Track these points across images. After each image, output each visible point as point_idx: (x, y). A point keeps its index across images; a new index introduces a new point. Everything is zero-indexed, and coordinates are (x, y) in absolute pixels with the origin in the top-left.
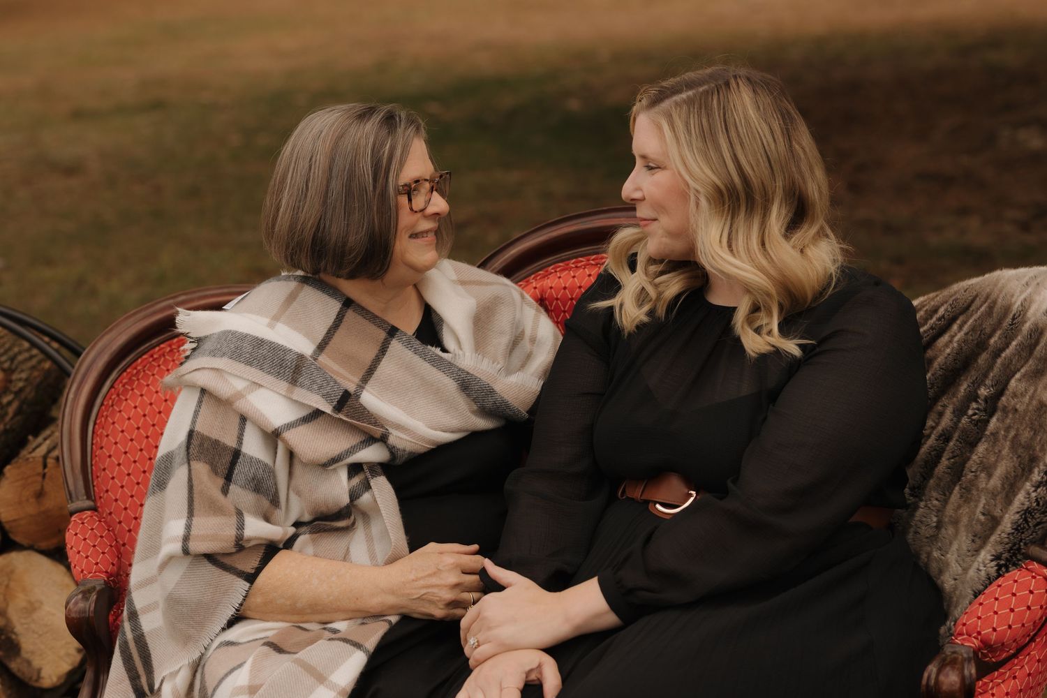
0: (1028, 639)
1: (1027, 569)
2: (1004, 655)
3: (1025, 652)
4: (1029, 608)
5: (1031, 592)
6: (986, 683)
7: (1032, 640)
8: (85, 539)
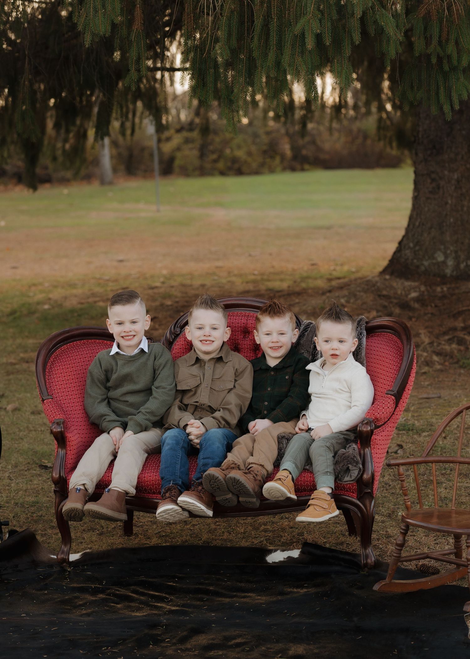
1: (387, 397)
3: (387, 423)
4: (388, 408)
5: (389, 403)
6: (376, 432)
7: (388, 420)
8: (53, 407)
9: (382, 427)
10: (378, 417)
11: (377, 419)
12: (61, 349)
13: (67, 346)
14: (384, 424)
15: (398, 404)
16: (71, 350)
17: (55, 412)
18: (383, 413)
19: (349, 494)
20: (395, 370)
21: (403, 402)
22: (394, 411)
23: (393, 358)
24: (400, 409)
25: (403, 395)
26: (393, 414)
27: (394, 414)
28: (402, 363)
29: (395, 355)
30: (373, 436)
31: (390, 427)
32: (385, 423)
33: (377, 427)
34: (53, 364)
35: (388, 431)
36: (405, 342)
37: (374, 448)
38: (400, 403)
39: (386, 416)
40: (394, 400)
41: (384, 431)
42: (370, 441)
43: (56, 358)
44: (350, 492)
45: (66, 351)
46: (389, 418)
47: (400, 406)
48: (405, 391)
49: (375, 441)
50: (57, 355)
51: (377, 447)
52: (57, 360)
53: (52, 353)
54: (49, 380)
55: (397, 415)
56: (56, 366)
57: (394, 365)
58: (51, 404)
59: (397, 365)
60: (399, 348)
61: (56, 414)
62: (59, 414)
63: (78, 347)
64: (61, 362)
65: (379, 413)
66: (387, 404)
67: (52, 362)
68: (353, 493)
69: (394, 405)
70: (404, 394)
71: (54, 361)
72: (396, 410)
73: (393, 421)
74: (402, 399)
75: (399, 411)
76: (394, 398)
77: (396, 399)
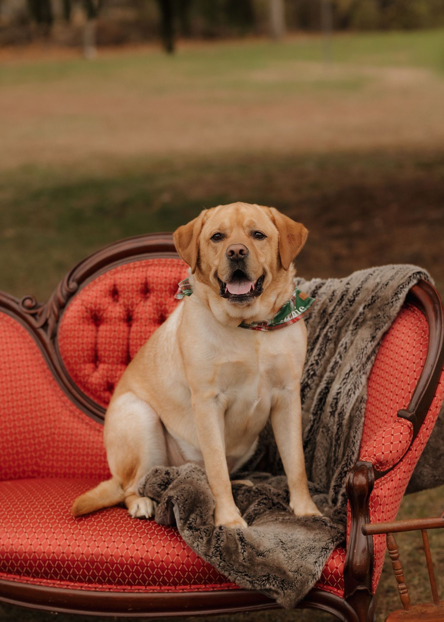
0: (399, 460)
1: (398, 422)
2: (387, 468)
3: (397, 467)
4: (400, 441)
5: (401, 433)
6: (378, 483)
7: (401, 460)
9: (389, 474)
10: (381, 458)
11: (381, 462)
14: (392, 469)
18: (391, 451)
19: (331, 590)
20: (414, 371)
21: (427, 429)
22: (411, 445)
23: (413, 350)
24: (421, 440)
25: (427, 417)
26: (410, 449)
27: (411, 450)
28: (426, 359)
29: (416, 344)
30: (373, 491)
31: (404, 472)
33: (379, 475)
35: (399, 479)
37: (375, 511)
38: (420, 431)
39: (396, 455)
40: (410, 428)
41: (391, 480)
42: (367, 502)
44: (333, 586)
46: (403, 458)
47: (421, 435)
48: (431, 410)
49: (377, 500)
51: (380, 509)
55: (416, 450)
57: (414, 363)
59: (418, 363)
60: (423, 331)
65: (383, 453)
66: (398, 436)
68: (338, 589)
69: (411, 436)
70: (428, 415)
72: (415, 443)
73: (408, 462)
74: (424, 424)
75: (419, 444)
76: (410, 424)
77: (414, 425)
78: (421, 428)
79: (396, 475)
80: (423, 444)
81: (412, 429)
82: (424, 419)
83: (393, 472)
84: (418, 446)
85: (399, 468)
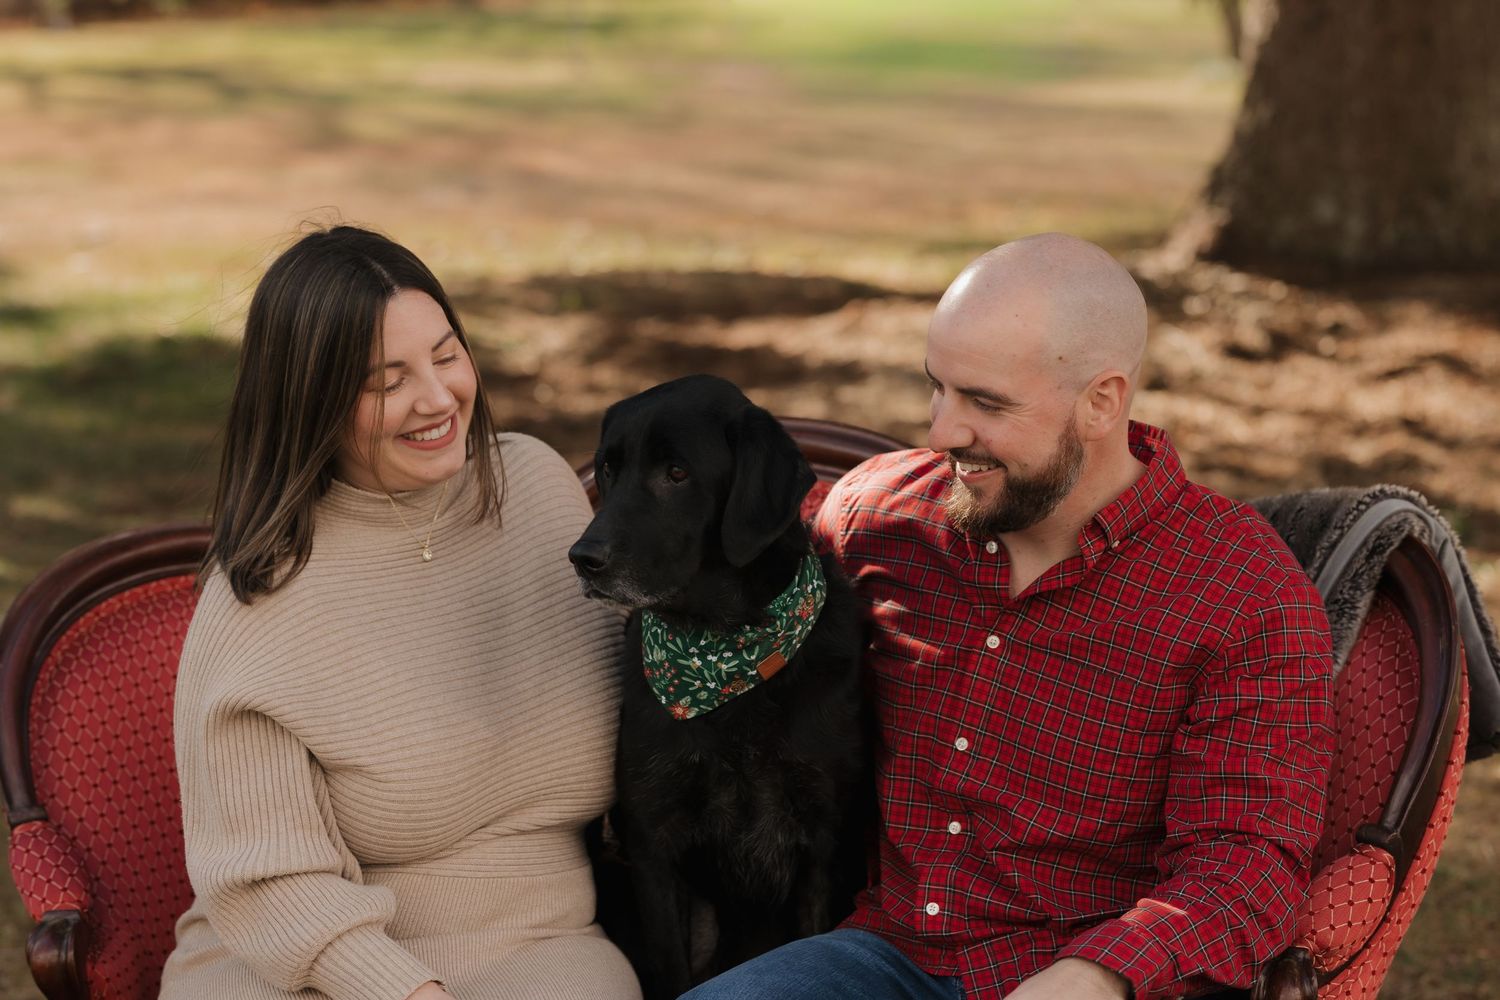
0: (1362, 944)
1: (1361, 853)
2: (1337, 963)
3: (1359, 961)
4: (1370, 900)
5: (1372, 881)
7: (1367, 946)
8: (42, 857)
9: (1340, 978)
10: (1328, 940)
11: (1328, 949)
12: (97, 614)
13: (121, 601)
14: (1347, 965)
15: (1404, 878)
16: (138, 617)
17: (49, 881)
18: (1350, 924)
20: (1386, 735)
21: (1424, 871)
22: (1389, 909)
23: (1377, 685)
24: (1410, 898)
25: (1424, 845)
26: (1386, 919)
27: (1389, 921)
29: (1385, 672)
31: (1374, 973)
32: (1353, 958)
33: (1322, 981)
34: (60, 676)
35: (1364, 990)
36: (1426, 623)
38: (1410, 876)
39: (1359, 932)
40: (1389, 868)
41: (1348, 993)
43: (73, 649)
45: (118, 623)
46: (1370, 939)
47: (1410, 886)
48: (1432, 826)
50: (81, 638)
52: (77, 658)
53: (59, 629)
54: (41, 737)
55: (1399, 922)
56: (73, 681)
57: (1383, 716)
58: (38, 846)
59: (1392, 716)
60: (1399, 642)
61: (52, 888)
62: (65, 890)
63: (164, 602)
64: (92, 666)
65: (1334, 929)
66: (1365, 887)
67: (57, 666)
69: (1390, 888)
70: (1426, 838)
71: (67, 662)
72: (1397, 906)
73: (1382, 949)
74: (1419, 858)
75: (1407, 906)
76: (1390, 859)
77: (1397, 862)
78: (1411, 870)
79: (1357, 980)
80: (1413, 906)
81: (1393, 870)
82: (1417, 848)
83: (1349, 972)
84: (1404, 912)
85: (1363, 964)
